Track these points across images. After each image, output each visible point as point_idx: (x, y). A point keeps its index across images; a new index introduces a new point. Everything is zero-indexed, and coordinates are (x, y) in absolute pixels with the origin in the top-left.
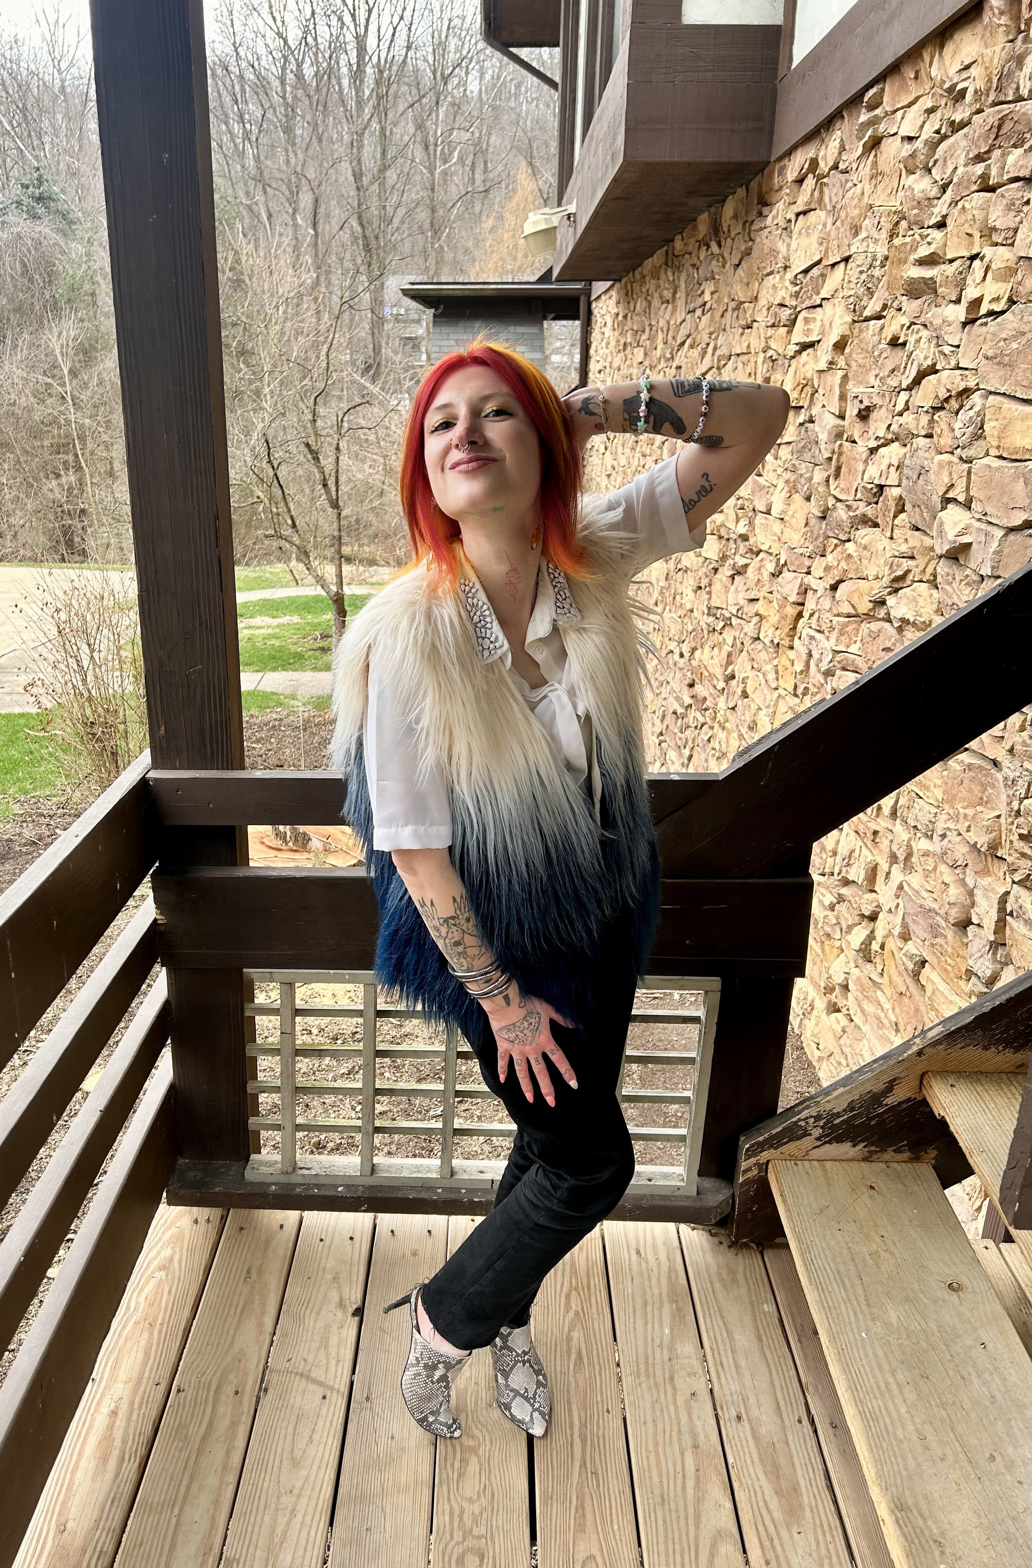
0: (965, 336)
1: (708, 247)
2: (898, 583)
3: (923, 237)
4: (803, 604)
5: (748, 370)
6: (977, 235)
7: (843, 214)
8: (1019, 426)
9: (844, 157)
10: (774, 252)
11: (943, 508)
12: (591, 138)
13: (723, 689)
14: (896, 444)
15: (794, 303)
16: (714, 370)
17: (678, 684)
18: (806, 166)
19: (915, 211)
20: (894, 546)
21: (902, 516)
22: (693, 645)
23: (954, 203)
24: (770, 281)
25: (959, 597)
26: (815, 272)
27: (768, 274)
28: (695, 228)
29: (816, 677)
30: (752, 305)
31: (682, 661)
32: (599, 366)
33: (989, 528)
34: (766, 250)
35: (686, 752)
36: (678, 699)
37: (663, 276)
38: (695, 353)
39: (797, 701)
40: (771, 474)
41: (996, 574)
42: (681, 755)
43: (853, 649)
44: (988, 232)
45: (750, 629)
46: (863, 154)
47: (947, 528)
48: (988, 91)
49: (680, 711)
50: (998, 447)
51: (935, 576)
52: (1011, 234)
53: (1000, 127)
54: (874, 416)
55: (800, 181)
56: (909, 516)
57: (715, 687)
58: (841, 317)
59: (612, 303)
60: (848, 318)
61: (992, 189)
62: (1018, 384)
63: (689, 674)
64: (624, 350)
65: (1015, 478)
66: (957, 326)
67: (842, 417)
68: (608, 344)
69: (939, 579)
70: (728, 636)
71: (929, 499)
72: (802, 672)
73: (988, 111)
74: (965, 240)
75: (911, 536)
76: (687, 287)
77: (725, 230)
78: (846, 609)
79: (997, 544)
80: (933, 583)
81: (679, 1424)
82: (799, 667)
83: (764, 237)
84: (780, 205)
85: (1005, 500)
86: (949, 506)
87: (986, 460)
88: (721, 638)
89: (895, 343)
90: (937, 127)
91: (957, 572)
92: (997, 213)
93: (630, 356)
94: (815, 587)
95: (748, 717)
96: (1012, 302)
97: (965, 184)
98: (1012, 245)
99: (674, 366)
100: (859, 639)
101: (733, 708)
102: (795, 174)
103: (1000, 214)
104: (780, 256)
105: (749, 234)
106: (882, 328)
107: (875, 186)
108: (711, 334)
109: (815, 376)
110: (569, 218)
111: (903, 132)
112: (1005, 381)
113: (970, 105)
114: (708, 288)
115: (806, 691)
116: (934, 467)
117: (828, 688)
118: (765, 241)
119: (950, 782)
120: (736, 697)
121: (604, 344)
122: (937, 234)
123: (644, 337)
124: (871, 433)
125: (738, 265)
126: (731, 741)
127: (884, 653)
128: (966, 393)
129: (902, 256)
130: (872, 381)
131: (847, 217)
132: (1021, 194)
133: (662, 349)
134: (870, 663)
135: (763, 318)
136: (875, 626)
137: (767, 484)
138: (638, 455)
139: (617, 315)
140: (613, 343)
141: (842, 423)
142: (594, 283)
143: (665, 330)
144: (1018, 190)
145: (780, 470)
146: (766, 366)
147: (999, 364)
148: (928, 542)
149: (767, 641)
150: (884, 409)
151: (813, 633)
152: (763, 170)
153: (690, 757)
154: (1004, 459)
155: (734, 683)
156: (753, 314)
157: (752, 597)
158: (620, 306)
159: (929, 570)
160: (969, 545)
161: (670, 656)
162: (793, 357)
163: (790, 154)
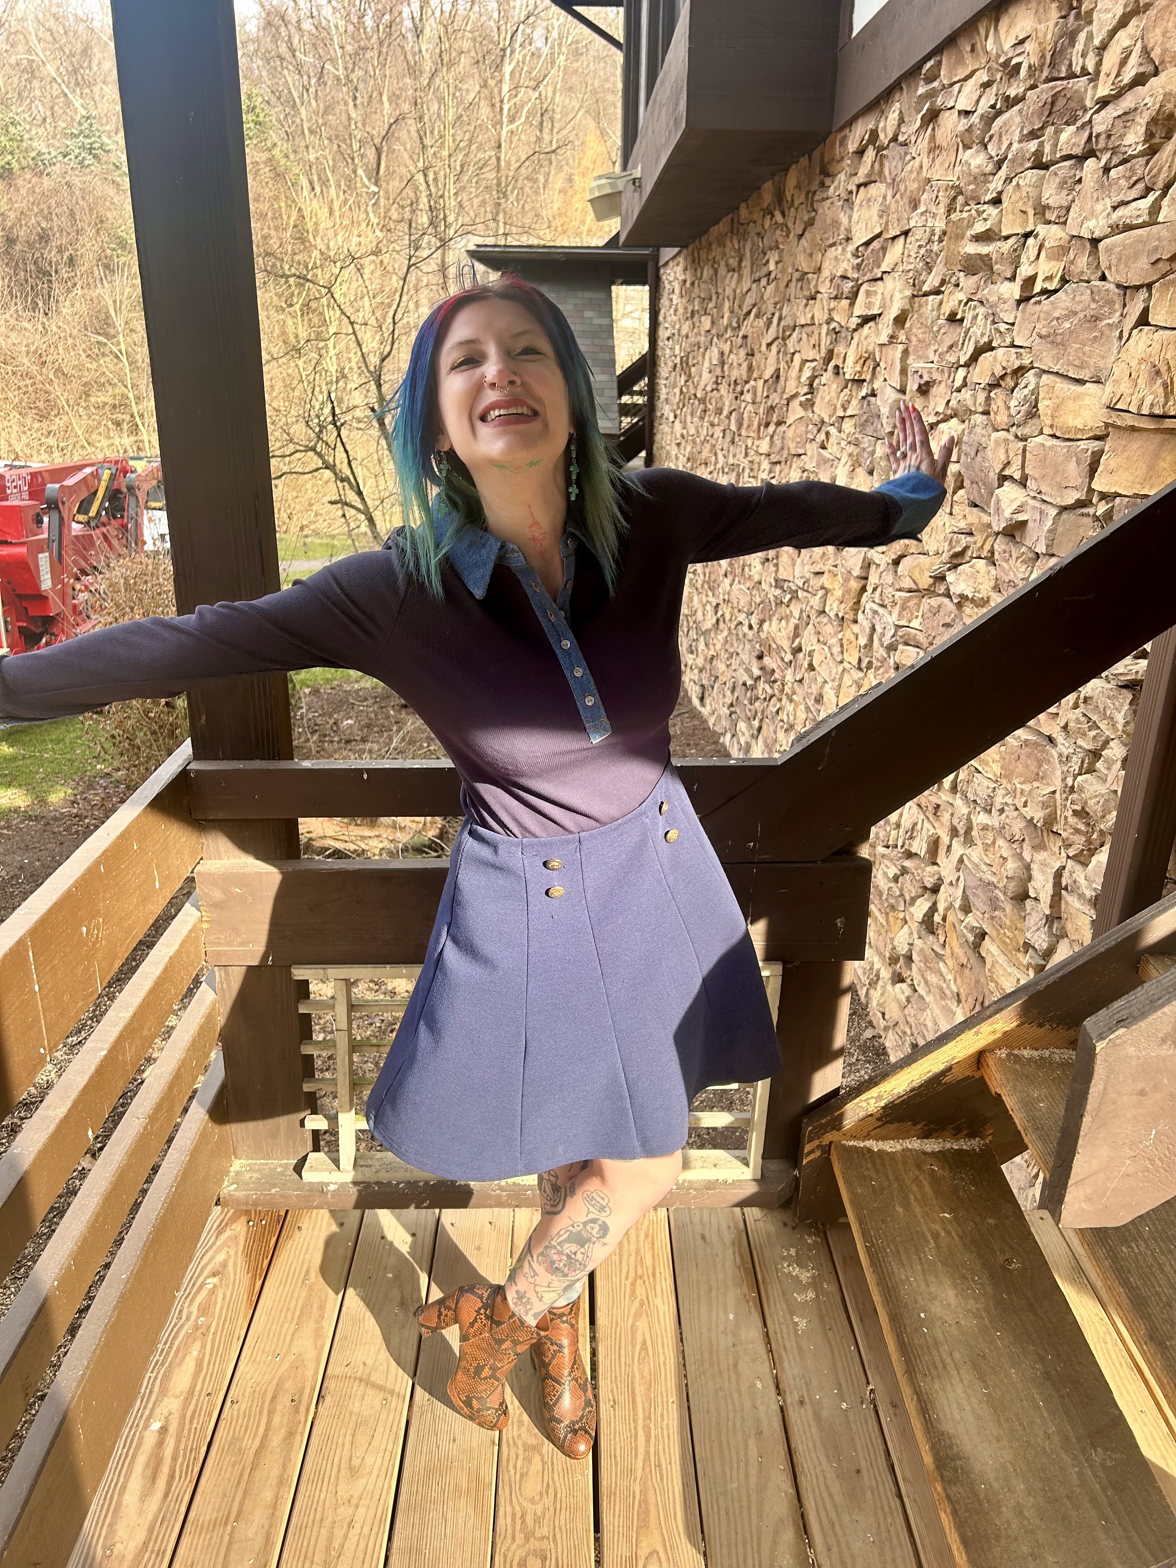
0: (1019, 314)
1: (773, 216)
2: (957, 560)
3: (979, 213)
4: (866, 578)
5: (812, 342)
6: (1031, 212)
7: (902, 187)
8: (1070, 405)
9: (903, 129)
10: (836, 223)
11: (1000, 486)
12: (655, 102)
13: (791, 662)
14: (955, 420)
15: (856, 276)
16: (780, 340)
17: (746, 655)
18: (867, 137)
19: (972, 187)
20: (953, 522)
21: (961, 492)
22: (762, 617)
23: (1008, 180)
24: (832, 252)
25: (1015, 575)
26: (876, 244)
27: (831, 246)
28: (760, 196)
29: (879, 651)
30: (815, 276)
31: (750, 634)
32: (668, 334)
33: (1044, 507)
34: (828, 222)
35: (756, 723)
36: (748, 671)
37: (729, 244)
38: (761, 323)
39: (861, 675)
40: (835, 447)
41: (1050, 552)
42: (751, 726)
43: (915, 623)
44: (1041, 210)
45: (815, 602)
46: (921, 127)
47: (1003, 505)
48: (1042, 66)
49: (749, 682)
50: (1052, 426)
51: (992, 552)
52: (1064, 212)
53: (1053, 104)
54: (934, 391)
55: (860, 152)
56: (968, 493)
57: (782, 659)
58: (901, 291)
59: (679, 269)
60: (908, 293)
61: (1046, 167)
62: (1070, 363)
63: (757, 646)
64: (692, 317)
65: (1068, 458)
66: (1012, 303)
67: (903, 391)
68: (676, 311)
69: (996, 556)
70: (795, 609)
71: (987, 476)
72: (866, 646)
73: (1042, 87)
74: (1020, 217)
75: (970, 513)
76: (752, 256)
77: (789, 199)
78: (907, 583)
79: (1051, 522)
80: (991, 560)
81: (742, 1409)
82: (863, 641)
83: (826, 207)
84: (842, 176)
85: (1058, 479)
86: (1006, 483)
87: (1040, 439)
88: (788, 611)
89: (953, 319)
90: (992, 102)
91: (1013, 549)
92: (1050, 191)
93: (697, 324)
94: (878, 562)
95: (814, 690)
96: (1064, 281)
97: (1019, 161)
98: (1065, 223)
99: (741, 335)
100: (920, 614)
101: (800, 681)
102: (856, 145)
103: (1053, 191)
104: (842, 228)
105: (812, 204)
106: (941, 303)
107: (933, 160)
108: (776, 304)
109: (877, 349)
110: (634, 183)
111: (961, 106)
112: (1058, 361)
113: (1025, 80)
114: (773, 257)
115: (870, 665)
116: (992, 444)
117: (892, 662)
118: (827, 212)
119: (1007, 757)
120: (803, 670)
121: (672, 311)
122: (992, 211)
123: (711, 305)
124: (931, 408)
125: (801, 236)
126: (799, 713)
127: (944, 629)
128: (1020, 371)
129: (959, 231)
130: (932, 357)
131: (906, 190)
132: (1073, 172)
133: (729, 318)
134: (931, 638)
135: (825, 289)
136: (934, 602)
137: (831, 457)
138: (706, 424)
139: (685, 281)
140: (681, 310)
141: (903, 397)
142: (662, 249)
143: (731, 298)
144: (1070, 168)
145: (843, 444)
146: (829, 338)
147: (1052, 342)
148: (985, 519)
149: (832, 614)
150: (943, 384)
151: (876, 607)
152: (824, 140)
153: (760, 729)
154: (1058, 438)
155: (801, 655)
156: (816, 286)
157: (817, 570)
158: (688, 272)
159: (987, 547)
160: (1025, 523)
161: (739, 627)
162: (855, 330)
163: (851, 125)
